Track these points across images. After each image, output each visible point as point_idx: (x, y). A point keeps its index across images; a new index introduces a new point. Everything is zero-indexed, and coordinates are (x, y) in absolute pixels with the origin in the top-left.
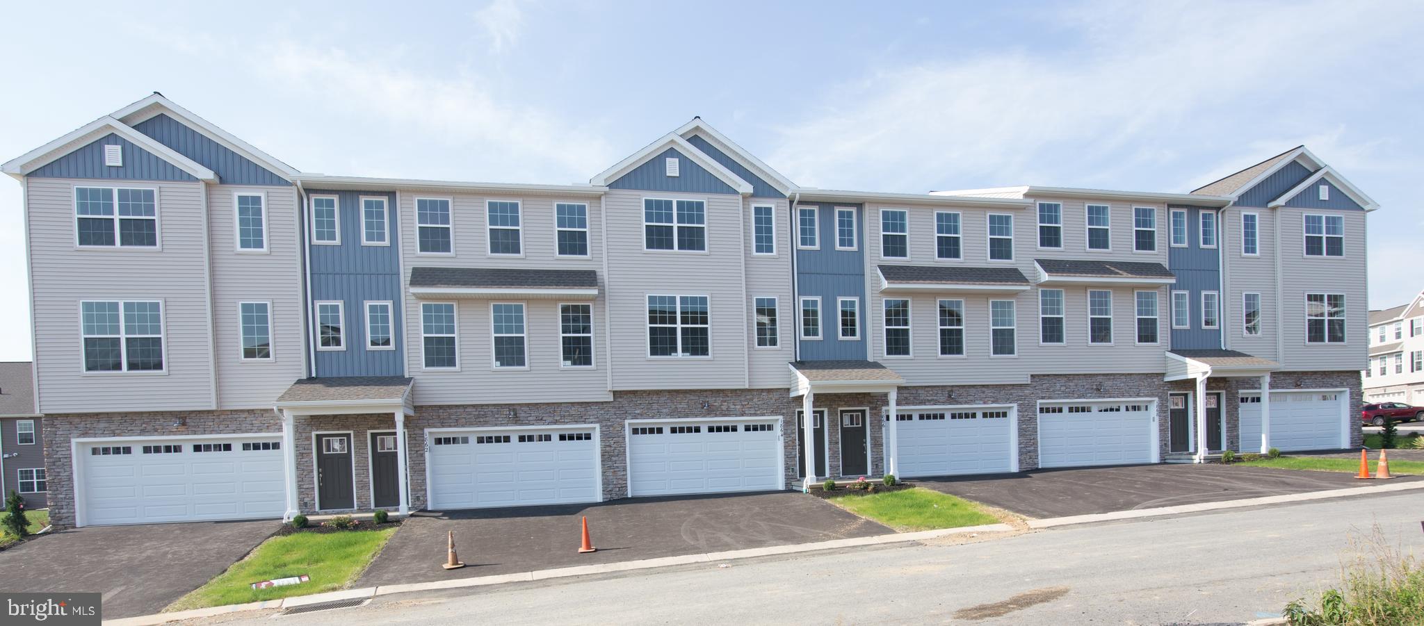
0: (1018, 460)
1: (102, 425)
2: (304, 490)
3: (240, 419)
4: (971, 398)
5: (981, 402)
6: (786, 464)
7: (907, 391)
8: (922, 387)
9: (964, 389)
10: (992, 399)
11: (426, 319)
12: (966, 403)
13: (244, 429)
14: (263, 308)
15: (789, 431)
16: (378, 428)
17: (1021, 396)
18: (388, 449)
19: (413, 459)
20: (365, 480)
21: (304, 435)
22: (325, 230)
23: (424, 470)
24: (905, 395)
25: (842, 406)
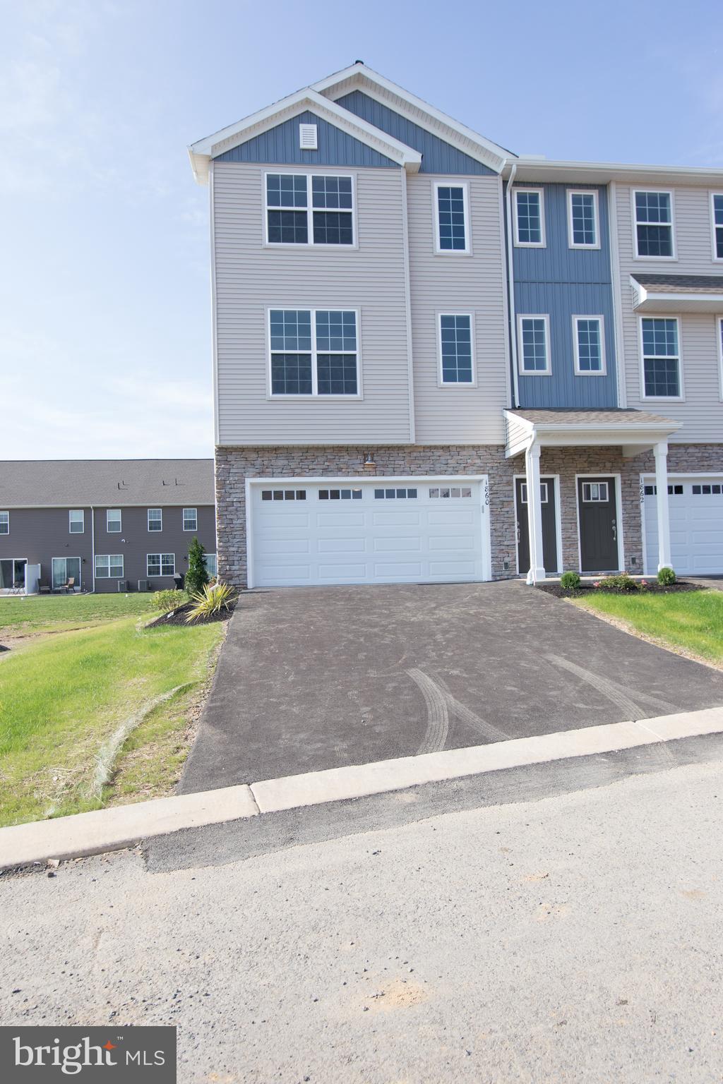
1: (281, 462)
2: (503, 547)
3: (433, 458)
11: (647, 337)
13: (438, 470)
14: (464, 321)
16: (588, 472)
18: (594, 499)
19: (628, 511)
20: (574, 536)
21: (504, 478)
22: (528, 230)
23: (640, 526)
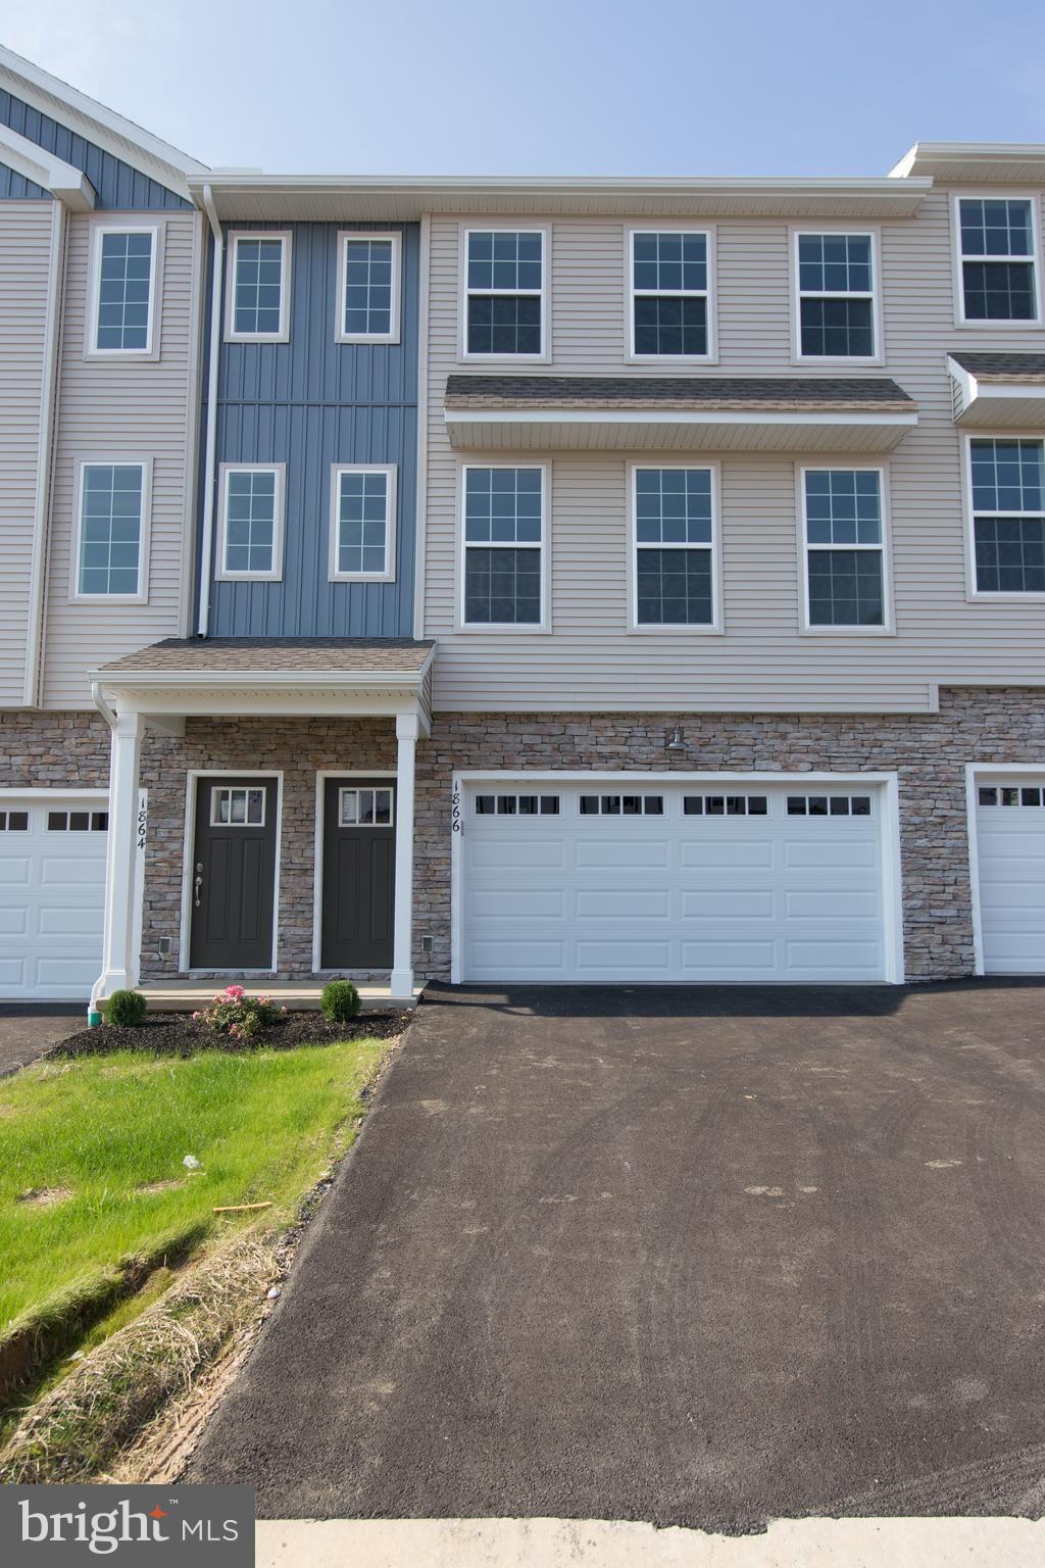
0: (901, 946)
4: (743, 752)
5: (776, 765)
6: (148, 926)
7: (533, 728)
8: (580, 714)
9: (720, 726)
10: (812, 758)
12: (724, 766)
15: (163, 833)
17: (911, 750)
24: (526, 739)
25: (327, 765)
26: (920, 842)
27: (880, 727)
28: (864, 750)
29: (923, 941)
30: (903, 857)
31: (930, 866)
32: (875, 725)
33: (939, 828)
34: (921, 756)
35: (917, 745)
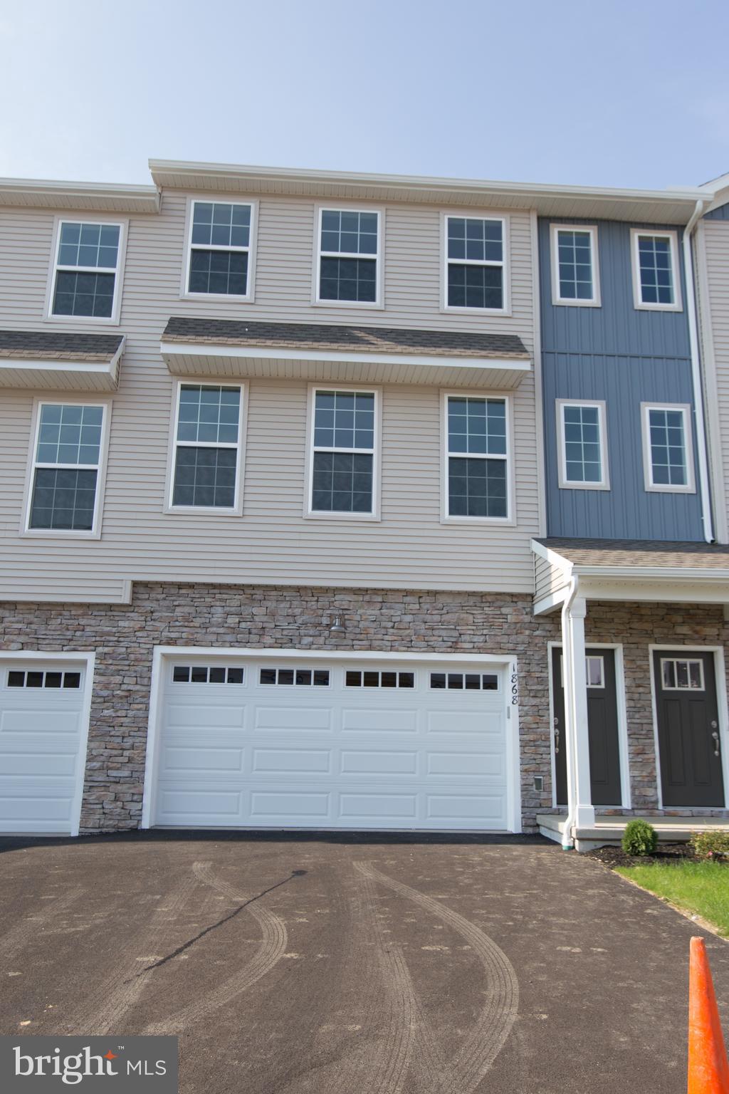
0: (80, 804)
10: (23, 639)
17: (108, 634)
26: (106, 712)
27: (83, 615)
28: (68, 633)
29: (98, 798)
30: (91, 725)
31: (112, 733)
32: (80, 612)
33: (125, 700)
34: (116, 639)
35: (114, 630)
